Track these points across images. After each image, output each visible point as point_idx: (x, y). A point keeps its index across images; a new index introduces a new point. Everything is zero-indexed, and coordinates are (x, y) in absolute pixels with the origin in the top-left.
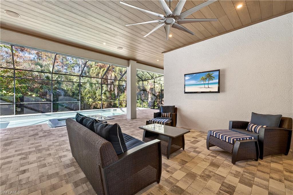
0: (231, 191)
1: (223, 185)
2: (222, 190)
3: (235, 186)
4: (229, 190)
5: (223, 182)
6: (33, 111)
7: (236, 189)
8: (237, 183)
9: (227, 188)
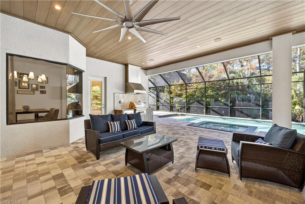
0: (62, 191)
1: (70, 188)
2: (67, 185)
3: (62, 197)
4: (63, 190)
5: (73, 191)
6: (216, 114)
7: (59, 196)
8: (63, 201)
9: (66, 190)
